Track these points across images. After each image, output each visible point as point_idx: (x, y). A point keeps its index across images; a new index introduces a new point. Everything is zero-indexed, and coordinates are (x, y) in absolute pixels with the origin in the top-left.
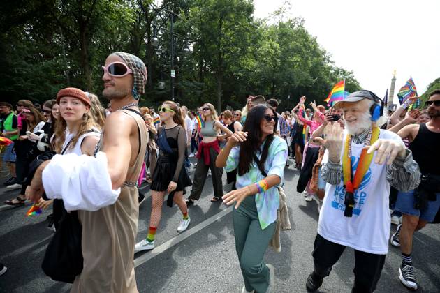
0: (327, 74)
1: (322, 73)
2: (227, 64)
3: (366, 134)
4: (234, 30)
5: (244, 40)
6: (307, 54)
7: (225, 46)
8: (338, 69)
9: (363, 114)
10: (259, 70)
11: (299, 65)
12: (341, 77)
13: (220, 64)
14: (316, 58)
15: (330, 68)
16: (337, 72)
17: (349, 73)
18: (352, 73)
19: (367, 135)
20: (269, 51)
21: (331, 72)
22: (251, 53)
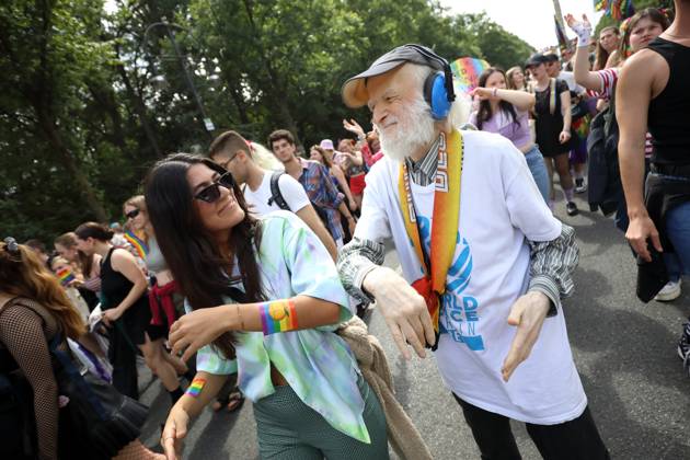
0: (448, 31)
1: (440, 32)
2: (286, 76)
3: (434, 157)
4: (277, 16)
5: (299, 28)
6: (404, 11)
7: (270, 48)
8: (461, 17)
9: (408, 106)
10: (337, 68)
11: (398, 34)
12: (469, 27)
13: (274, 81)
14: (419, 14)
15: (448, 20)
16: (461, 22)
17: (481, 16)
18: (485, 14)
19: (438, 158)
20: (346, 32)
21: (451, 25)
22: (317, 43)
